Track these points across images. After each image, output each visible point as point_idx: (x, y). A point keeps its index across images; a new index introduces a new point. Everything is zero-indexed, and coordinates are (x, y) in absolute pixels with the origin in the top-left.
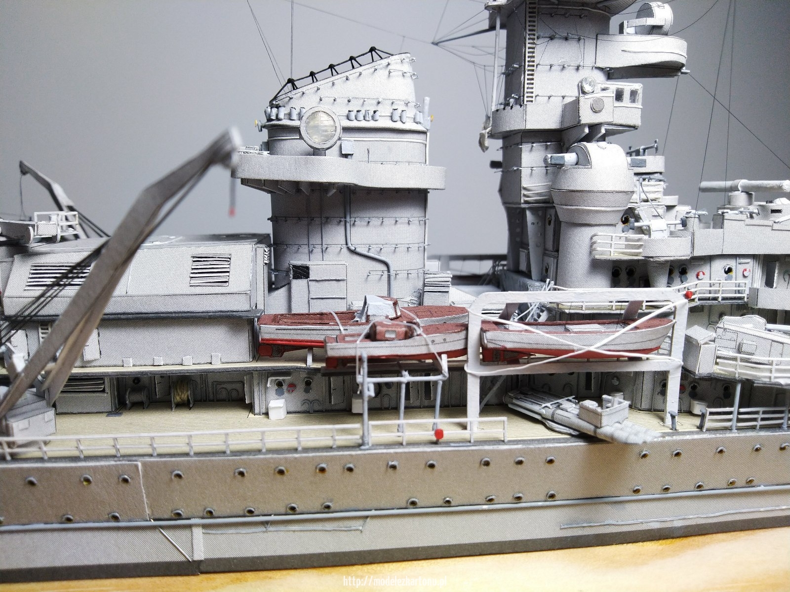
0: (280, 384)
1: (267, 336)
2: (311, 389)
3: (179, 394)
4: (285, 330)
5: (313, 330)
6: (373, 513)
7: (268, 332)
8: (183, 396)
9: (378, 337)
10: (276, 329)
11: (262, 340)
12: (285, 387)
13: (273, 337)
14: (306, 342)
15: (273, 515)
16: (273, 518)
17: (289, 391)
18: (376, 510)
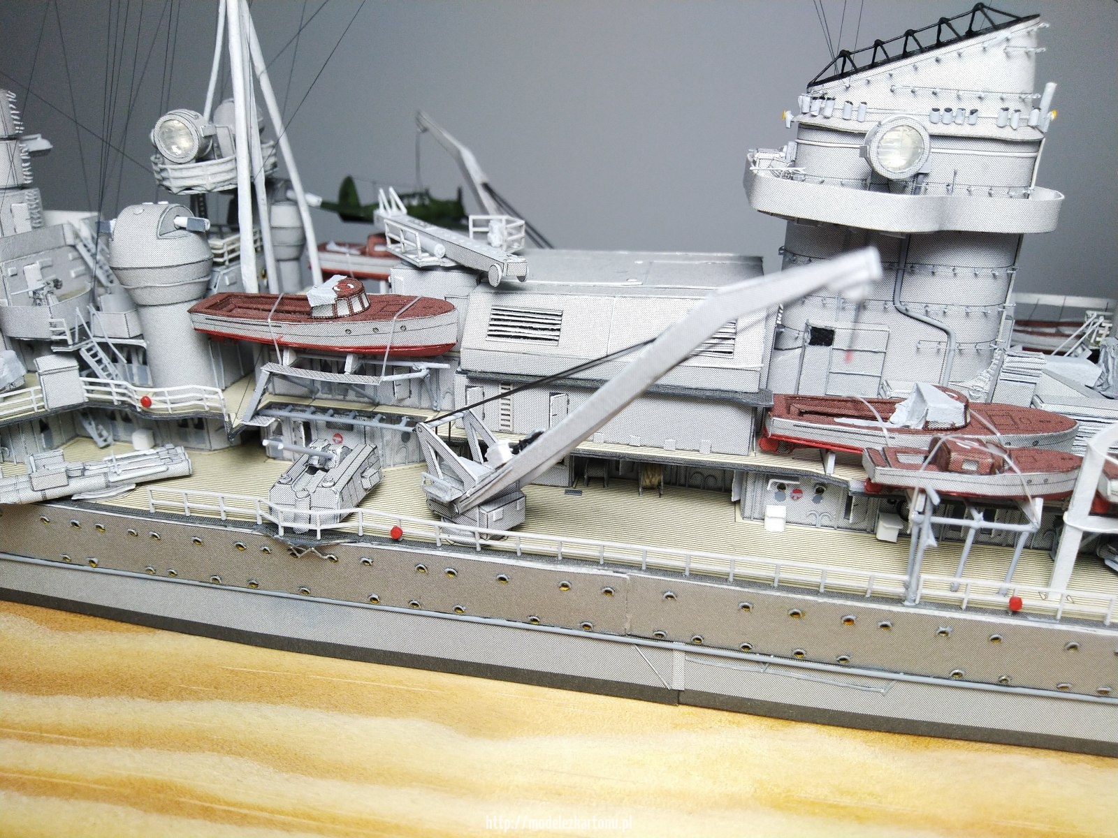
0: (782, 487)
1: (779, 432)
2: (822, 498)
3: (649, 477)
4: (806, 427)
5: (845, 432)
6: (901, 676)
7: (781, 426)
8: (653, 480)
9: (951, 467)
10: (794, 425)
11: (772, 435)
12: (788, 492)
13: (787, 433)
14: (832, 446)
15: (772, 656)
16: (772, 659)
17: (793, 498)
18: (905, 673)
